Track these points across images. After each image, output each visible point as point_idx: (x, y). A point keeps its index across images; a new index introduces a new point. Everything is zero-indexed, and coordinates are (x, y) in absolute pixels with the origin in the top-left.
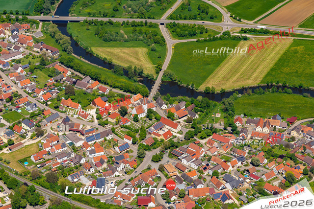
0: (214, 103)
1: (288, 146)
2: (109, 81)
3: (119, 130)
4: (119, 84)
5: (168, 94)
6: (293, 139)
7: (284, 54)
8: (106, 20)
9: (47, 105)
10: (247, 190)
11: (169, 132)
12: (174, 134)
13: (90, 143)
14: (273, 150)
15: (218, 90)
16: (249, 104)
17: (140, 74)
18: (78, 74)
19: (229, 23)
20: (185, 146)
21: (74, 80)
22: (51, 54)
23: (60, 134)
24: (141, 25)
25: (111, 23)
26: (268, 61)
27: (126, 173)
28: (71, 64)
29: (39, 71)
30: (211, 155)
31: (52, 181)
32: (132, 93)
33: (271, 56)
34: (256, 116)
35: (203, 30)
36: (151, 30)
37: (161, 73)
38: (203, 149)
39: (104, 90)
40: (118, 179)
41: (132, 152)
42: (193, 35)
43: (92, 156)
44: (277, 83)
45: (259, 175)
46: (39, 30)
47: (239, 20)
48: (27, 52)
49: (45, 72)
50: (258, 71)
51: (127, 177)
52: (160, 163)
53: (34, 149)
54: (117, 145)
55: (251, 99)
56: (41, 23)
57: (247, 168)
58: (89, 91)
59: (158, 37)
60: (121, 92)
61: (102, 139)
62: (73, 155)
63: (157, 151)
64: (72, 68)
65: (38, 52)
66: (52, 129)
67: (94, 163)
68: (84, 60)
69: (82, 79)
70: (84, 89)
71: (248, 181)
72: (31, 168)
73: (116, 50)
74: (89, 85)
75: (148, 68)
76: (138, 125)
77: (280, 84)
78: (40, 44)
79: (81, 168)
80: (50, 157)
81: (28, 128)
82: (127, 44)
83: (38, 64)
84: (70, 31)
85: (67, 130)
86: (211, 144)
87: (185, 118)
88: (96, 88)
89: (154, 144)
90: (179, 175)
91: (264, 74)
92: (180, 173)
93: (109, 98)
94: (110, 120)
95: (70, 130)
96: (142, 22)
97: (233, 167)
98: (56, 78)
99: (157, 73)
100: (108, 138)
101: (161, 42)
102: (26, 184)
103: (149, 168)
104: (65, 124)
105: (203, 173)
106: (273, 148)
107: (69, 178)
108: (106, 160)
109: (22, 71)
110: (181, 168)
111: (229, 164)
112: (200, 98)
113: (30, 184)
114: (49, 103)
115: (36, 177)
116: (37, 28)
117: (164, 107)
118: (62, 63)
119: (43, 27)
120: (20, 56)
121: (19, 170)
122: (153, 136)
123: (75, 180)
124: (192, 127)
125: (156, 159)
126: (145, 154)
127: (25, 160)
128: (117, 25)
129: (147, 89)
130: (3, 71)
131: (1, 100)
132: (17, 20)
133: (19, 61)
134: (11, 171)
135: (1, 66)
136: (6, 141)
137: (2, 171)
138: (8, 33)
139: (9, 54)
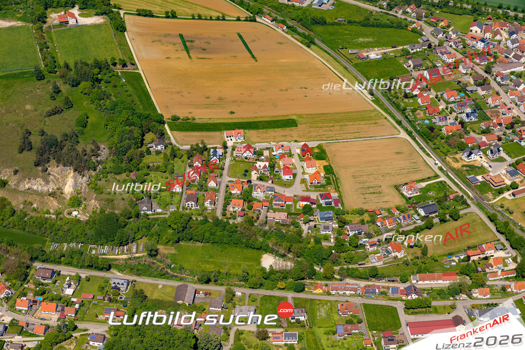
120: (521, 69)
130: (500, 85)
131: (500, 125)
132: (516, 18)
133: (519, 75)
134: (515, 224)
135: (498, 79)
136: (507, 182)
137: (506, 224)
138: (505, 35)
139: (507, 63)
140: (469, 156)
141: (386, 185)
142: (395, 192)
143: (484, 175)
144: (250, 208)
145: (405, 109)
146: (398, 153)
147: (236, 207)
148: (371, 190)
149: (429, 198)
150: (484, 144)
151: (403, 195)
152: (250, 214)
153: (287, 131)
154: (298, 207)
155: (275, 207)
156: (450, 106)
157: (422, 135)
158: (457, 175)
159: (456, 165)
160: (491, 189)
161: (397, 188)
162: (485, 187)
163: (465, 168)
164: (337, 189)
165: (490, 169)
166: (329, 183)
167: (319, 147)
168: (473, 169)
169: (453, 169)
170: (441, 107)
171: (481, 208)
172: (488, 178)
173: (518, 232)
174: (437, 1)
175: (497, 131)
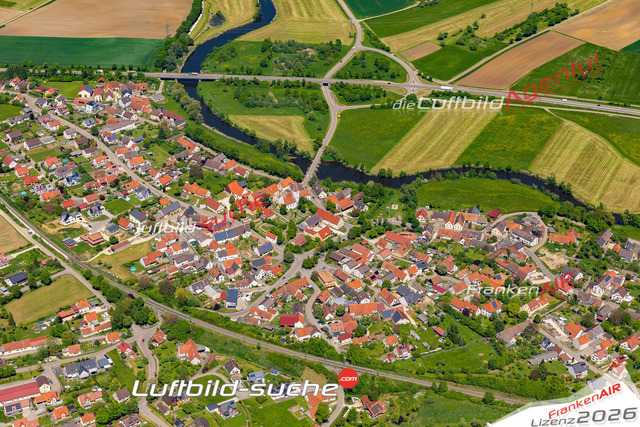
0: (390, 190)
1: (486, 249)
2: (250, 161)
3: (260, 225)
4: (263, 164)
5: (329, 178)
6: (494, 239)
7: (488, 126)
8: (250, 78)
9: (164, 191)
10: (428, 306)
11: (327, 229)
12: (334, 231)
13: (220, 242)
14: (467, 254)
15: (396, 174)
16: (438, 192)
17: (293, 151)
18: (209, 150)
19: (416, 83)
20: (348, 248)
21: (203, 158)
22: (173, 124)
24: (297, 85)
25: (256, 83)
26: (466, 135)
27: (266, 282)
28: (200, 138)
29: (156, 146)
30: (382, 259)
31: (166, 292)
32: (280, 176)
33: (471, 128)
34: (445, 208)
35: (380, 93)
36: (310, 92)
37: (321, 150)
38: (372, 252)
39: (243, 172)
40: (255, 290)
41: (276, 254)
42: (367, 99)
43: (223, 259)
44: (477, 164)
45: (445, 288)
46: (160, 91)
47: (430, 80)
48: (142, 120)
49: (165, 148)
50: (452, 148)
51: (268, 288)
52: (313, 270)
53: (145, 250)
54: (256, 245)
55: (440, 185)
56: (162, 83)
57: (429, 277)
58: (222, 173)
59: (320, 101)
60: (266, 175)
61: (237, 237)
62: (196, 258)
63: (311, 254)
64: (201, 142)
65: (157, 121)
66: (170, 223)
67: (224, 268)
68: (218, 132)
69: (214, 157)
70: (216, 170)
71: (430, 294)
72: (139, 275)
73: (262, 120)
74: (222, 165)
75: (304, 143)
76: (286, 219)
77: (481, 166)
78: (159, 110)
79: (206, 276)
80: (166, 260)
81: (137, 222)
82: (278, 111)
83: (155, 136)
84: (200, 93)
86: (384, 246)
87: (350, 210)
88: (232, 169)
89: (307, 244)
90: (338, 286)
91: (460, 153)
92: (339, 283)
93: (249, 183)
94: (248, 211)
96: (298, 82)
97: (411, 276)
98: (178, 155)
99: (316, 150)
100: (244, 236)
101: (324, 109)
102: (131, 296)
103: (298, 277)
104: (188, 217)
105: (370, 284)
106: (466, 251)
107: (191, 288)
108: (240, 266)
109: (133, 146)
110: (341, 277)
111: (406, 271)
112: (371, 183)
113: (137, 295)
114: (167, 188)
115: (145, 287)
116: (157, 89)
117: (323, 195)
118: (188, 136)
119: (165, 87)
120: (132, 127)
121: (124, 277)
122: (306, 233)
123: (198, 291)
124: (359, 223)
125: (308, 265)
126: (293, 257)
127: (132, 264)
128: (265, 85)
129: (300, 172)
130: (108, 146)
131: (104, 184)
132: (131, 78)
133: (130, 133)
134: (113, 278)
135: (106, 139)
136: (107, 238)
137: (100, 278)
138: (117, 95)
139: (117, 122)
140: (66, 220)
143: (82, 236)
149: (20, 268)
150: (85, 205)
156: (50, 174)
157: (17, 206)
158: (53, 240)
159: (51, 231)
160: (89, 248)
162: (83, 246)
163: (62, 233)
165: (90, 229)
168: (71, 231)
169: (48, 236)
170: (39, 178)
171: (77, 268)
172: (86, 238)
173: (114, 284)
174: (43, 71)
175: (101, 190)
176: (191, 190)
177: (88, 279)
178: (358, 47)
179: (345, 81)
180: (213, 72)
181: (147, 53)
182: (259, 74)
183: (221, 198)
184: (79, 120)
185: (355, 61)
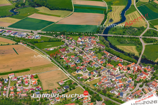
2: (123, 58)
3: (127, 75)
4: (127, 59)
5: (144, 63)
8: (121, 36)
9: (102, 65)
11: (145, 77)
12: (147, 77)
13: (117, 79)
17: (134, 55)
18: (112, 55)
20: (151, 82)
21: (111, 57)
22: (102, 47)
23: (107, 76)
24: (133, 38)
25: (123, 37)
27: (130, 91)
28: (110, 51)
29: (98, 53)
31: (104, 92)
32: (131, 62)
35: (155, 40)
36: (137, 40)
37: (141, 55)
39: (121, 61)
40: (127, 93)
41: (132, 83)
42: (152, 42)
43: (118, 84)
46: (98, 39)
48: (94, 46)
49: (101, 54)
51: (131, 92)
52: (142, 88)
53: (98, 81)
54: (127, 81)
56: (98, 37)
58: (116, 61)
59: (140, 42)
60: (127, 62)
61: (121, 78)
62: (111, 83)
63: (141, 83)
64: (110, 52)
65: (98, 47)
66: (104, 74)
67: (119, 87)
68: (114, 50)
69: (113, 56)
70: (114, 60)
72: (97, 88)
73: (125, 47)
74: (116, 59)
75: (136, 53)
76: (133, 74)
78: (98, 44)
79: (114, 88)
80: (103, 84)
81: (96, 73)
82: (129, 44)
83: (98, 51)
84: (108, 40)
85: (109, 74)
87: (151, 72)
88: (118, 60)
89: (140, 81)
90: (149, 92)
93: (123, 64)
95: (110, 75)
98: (104, 56)
99: (140, 55)
100: (123, 78)
101: (141, 44)
102: (96, 93)
103: (138, 90)
104: (108, 72)
107: (110, 92)
108: (123, 86)
109: (93, 53)
110: (150, 90)
112: (156, 65)
114: (102, 64)
115: (99, 91)
116: (97, 38)
117: (143, 67)
118: (106, 51)
119: (99, 38)
120: (92, 48)
121: (93, 88)
122: (139, 78)
123: (113, 92)
124: (153, 75)
125: (141, 86)
126: (137, 84)
127: (95, 84)
128: (125, 38)
129: (136, 61)
130: (86, 53)
131: (86, 63)
132: (91, 35)
133: (92, 50)
134: (90, 88)
135: (86, 51)
136: (88, 77)
137: (88, 88)
138: (88, 40)
139: (88, 47)
140: (77, 72)
141: (55, 83)
142: (57, 84)
143: (82, 77)
144: (16, 94)
145: (60, 62)
146: (58, 74)
147: (12, 94)
148: (51, 84)
149: (67, 84)
150: (82, 68)
151: (59, 84)
152: (16, 95)
153: (27, 72)
154: (30, 92)
155: (23, 92)
156: (72, 60)
157: (65, 68)
159: (74, 75)
160: (84, 80)
161: (58, 83)
162: (82, 79)
163: (77, 75)
164: (41, 85)
165: (84, 75)
166: (39, 84)
167: (36, 75)
168: (79, 75)
169: (73, 76)
170: (70, 61)
171: (81, 85)
172: (83, 77)
173: (91, 90)
174: (69, 33)
175: (86, 65)
176: (109, 65)
177: (84, 88)
178: (148, 28)
179: (146, 37)
180: (111, 34)
181: (94, 29)
182: (123, 35)
183: (116, 68)
184: (78, 46)
185: (148, 32)
